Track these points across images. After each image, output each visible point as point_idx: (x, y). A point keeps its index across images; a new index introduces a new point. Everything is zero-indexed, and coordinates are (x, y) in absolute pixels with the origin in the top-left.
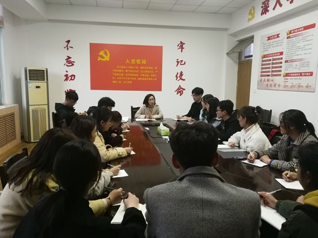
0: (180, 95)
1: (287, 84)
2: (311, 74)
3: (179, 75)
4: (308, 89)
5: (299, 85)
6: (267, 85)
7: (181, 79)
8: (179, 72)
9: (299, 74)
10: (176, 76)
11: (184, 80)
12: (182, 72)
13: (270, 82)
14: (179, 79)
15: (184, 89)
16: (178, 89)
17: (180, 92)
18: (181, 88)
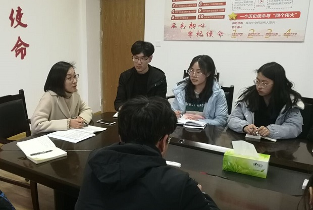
0: (22, 58)
1: (238, 31)
2: (297, 15)
3: (15, 16)
4: (290, 39)
5: (269, 32)
6: (190, 34)
7: (20, 23)
8: (16, 9)
9: (269, 16)
10: (11, 18)
11: (25, 26)
12: (19, 10)
13: (197, 29)
14: (16, 23)
15: (28, 46)
16: (17, 45)
17: (21, 51)
18: (23, 43)
